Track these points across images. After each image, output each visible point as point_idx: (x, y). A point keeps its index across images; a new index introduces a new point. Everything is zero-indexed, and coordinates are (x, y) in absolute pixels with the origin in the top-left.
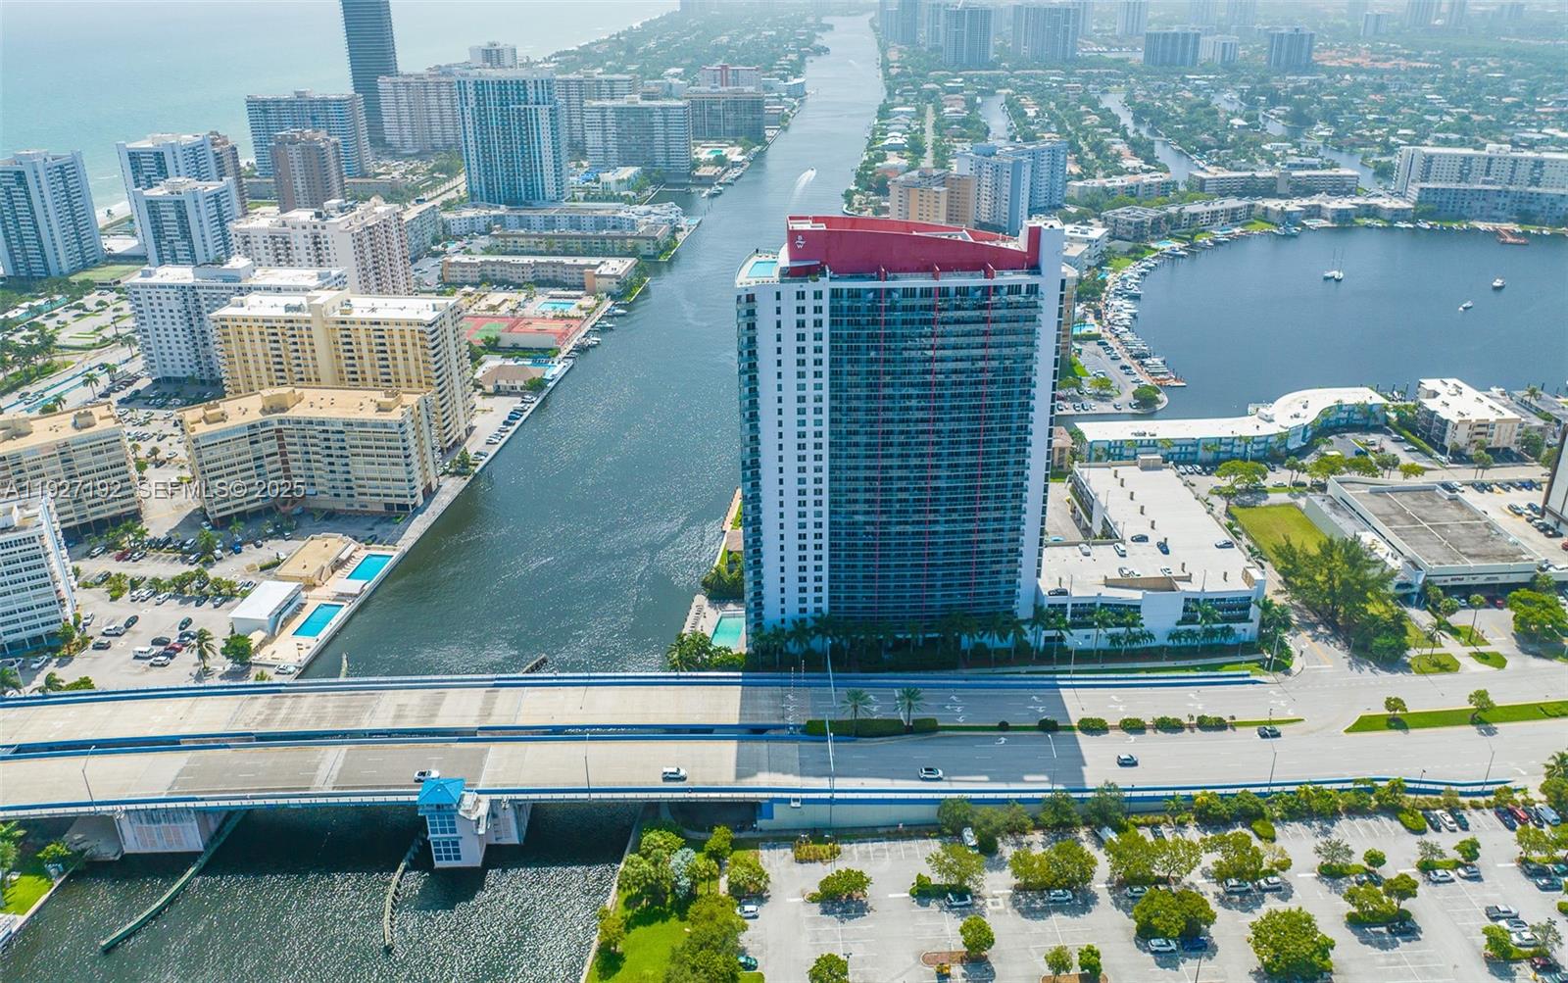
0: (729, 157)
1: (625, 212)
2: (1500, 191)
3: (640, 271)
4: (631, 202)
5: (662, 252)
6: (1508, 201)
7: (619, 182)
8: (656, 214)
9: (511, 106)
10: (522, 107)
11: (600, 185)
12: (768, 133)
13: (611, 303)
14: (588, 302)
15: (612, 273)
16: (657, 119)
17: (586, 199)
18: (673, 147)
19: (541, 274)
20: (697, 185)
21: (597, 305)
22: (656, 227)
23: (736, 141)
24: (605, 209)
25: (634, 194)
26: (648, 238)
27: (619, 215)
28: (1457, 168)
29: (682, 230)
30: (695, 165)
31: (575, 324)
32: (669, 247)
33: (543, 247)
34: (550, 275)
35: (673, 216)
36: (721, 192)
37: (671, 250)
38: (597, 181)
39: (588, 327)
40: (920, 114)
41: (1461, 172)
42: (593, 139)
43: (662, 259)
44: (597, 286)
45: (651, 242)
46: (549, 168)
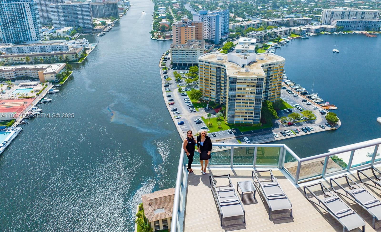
0: (107, 22)
1: (64, 43)
2: (359, 21)
3: (68, 68)
4: (67, 39)
5: (80, 59)
6: (362, 24)
7: (64, 32)
8: (77, 43)
9: (12, 3)
10: (17, 3)
11: (56, 34)
12: (120, 16)
13: (52, 86)
14: (39, 87)
15: (52, 72)
16: (79, 9)
17: (50, 39)
18: (85, 19)
19: (19, 74)
20: (95, 32)
21: (44, 88)
22: (77, 49)
23: (109, 18)
24: (56, 43)
25: (70, 36)
26: (72, 53)
27: (62, 44)
28: (340, 15)
29: (89, 49)
30: (94, 25)
31: (29, 101)
32: (82, 56)
33: (25, 61)
34: (24, 74)
35: (84, 44)
36: (104, 34)
37: (83, 57)
38: (55, 32)
39: (37, 102)
40: (167, 9)
41: (341, 16)
42: (54, 17)
43: (80, 62)
44: (45, 78)
45: (74, 55)
46: (32, 28)
